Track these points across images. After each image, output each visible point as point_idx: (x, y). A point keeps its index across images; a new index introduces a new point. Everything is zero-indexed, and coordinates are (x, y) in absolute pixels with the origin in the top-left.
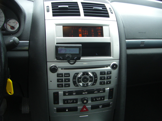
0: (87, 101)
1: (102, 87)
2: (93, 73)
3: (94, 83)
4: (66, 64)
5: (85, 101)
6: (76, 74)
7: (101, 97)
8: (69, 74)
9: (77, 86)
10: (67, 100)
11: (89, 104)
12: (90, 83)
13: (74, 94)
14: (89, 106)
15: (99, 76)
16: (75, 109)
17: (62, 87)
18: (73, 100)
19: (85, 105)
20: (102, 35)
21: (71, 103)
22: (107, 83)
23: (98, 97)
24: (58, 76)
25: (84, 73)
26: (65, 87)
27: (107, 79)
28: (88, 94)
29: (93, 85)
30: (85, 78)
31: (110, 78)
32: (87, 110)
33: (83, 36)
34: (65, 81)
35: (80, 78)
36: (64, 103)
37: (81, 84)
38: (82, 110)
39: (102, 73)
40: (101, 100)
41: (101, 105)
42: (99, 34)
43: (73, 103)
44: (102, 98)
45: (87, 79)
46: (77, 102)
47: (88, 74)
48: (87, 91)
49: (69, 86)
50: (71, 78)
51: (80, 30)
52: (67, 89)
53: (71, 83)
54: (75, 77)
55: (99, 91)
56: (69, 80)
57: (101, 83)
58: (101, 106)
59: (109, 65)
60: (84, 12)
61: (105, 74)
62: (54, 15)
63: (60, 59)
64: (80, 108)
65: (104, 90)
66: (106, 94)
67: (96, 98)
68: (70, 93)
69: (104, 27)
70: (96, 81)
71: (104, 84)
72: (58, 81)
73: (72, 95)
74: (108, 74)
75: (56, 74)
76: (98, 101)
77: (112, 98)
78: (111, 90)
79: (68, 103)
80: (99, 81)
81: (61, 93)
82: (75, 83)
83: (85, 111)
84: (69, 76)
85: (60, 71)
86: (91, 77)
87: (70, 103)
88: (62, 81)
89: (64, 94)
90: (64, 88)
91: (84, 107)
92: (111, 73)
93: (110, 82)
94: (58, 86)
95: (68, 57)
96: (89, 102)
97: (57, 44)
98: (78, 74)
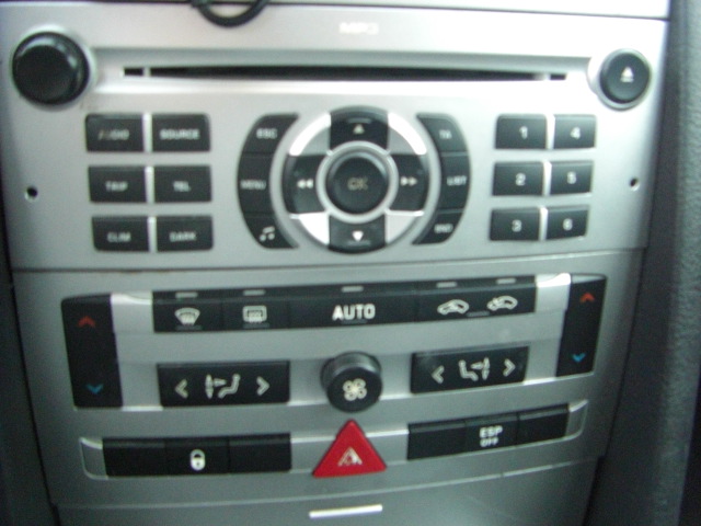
0: (374, 386)
1: (507, 260)
2: (430, 124)
3: (439, 218)
5: (355, 390)
6: (267, 121)
7: (497, 356)
8: (199, 122)
9: (280, 242)
10: (195, 373)
11: (393, 414)
12: (399, 222)
13: (255, 315)
14: (388, 434)
15: (484, 157)
16: (270, 455)
17: (140, 244)
18: (250, 371)
19: (358, 417)
21: (230, 400)
22: (556, 232)
23: (472, 357)
24: (94, 144)
25: (342, 127)
26: (165, 245)
27: (560, 187)
28: (377, 320)
29: (430, 237)
30: (356, 166)
31: (584, 185)
32: (373, 461)
34: (165, 194)
35: (307, 164)
36: (168, 399)
37: (317, 224)
38: (328, 466)
39: (508, 133)
40: (496, 377)
41: (490, 421)
43: (246, 396)
44: (508, 363)
45: (379, 184)
46: (280, 393)
47: (378, 130)
48: (371, 292)
49: (204, 241)
50: (222, 161)
52: (190, 273)
53: (224, 208)
54: (256, 156)
55: (477, 295)
56: (200, 184)
57: (500, 228)
58: (489, 434)
59: (582, 62)
61: (537, 142)
64: (309, 441)
65: (526, 300)
66: (543, 328)
67: (449, 360)
68: (221, 311)
70: (453, 204)
71: (530, 233)
72: (98, 193)
73: (238, 324)
74: (564, 142)
75: (69, 122)
76: (468, 384)
77: (586, 366)
78: (585, 300)
79: (197, 398)
80: (481, 203)
81: (131, 304)
82: (256, 212)
83: (352, 470)
84: (203, 144)
85: (115, 91)
86: (408, 163)
87: (216, 401)
88: (136, 194)
89: (165, 316)
90: (153, 258)
91: (350, 436)
92: (587, 141)
93: (580, 228)
94: (103, 236)
96: (395, 392)
98: (282, 123)
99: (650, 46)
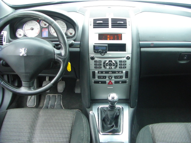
0: (112, 78)
1: (121, 70)
2: (115, 61)
3: (116, 67)
4: (99, 55)
5: (110, 78)
6: (105, 61)
7: (120, 76)
8: (101, 61)
9: (106, 68)
10: (100, 76)
11: (113, 80)
12: (113, 67)
13: (104, 73)
14: (113, 82)
15: (118, 63)
16: (105, 82)
17: (97, 68)
18: (104, 76)
19: (111, 80)
20: (121, 39)
21: (102, 78)
22: (124, 68)
23: (119, 76)
24: (95, 62)
25: (109, 61)
26: (99, 68)
27: (124, 65)
28: (112, 73)
29: (115, 68)
30: (110, 64)
31: (126, 65)
32: (112, 84)
33: (110, 39)
34: (99, 65)
35: (107, 64)
36: (98, 78)
37: (108, 67)
38: (109, 84)
39: (120, 62)
40: (120, 78)
41: (120, 81)
42: (120, 38)
43: (103, 78)
44: (121, 77)
45: (112, 65)
46: (106, 78)
47: (112, 61)
48: (111, 71)
49: (101, 68)
50: (102, 63)
51: (108, 36)
52: (100, 70)
53: (102, 66)
54: (104, 63)
55: (119, 72)
57: (120, 68)
58: (120, 82)
59: (125, 57)
60: (112, 25)
61: (122, 62)
62: (94, 28)
63: (96, 52)
64: (107, 82)
65: (122, 72)
66: (124, 74)
67: (117, 76)
68: (102, 72)
69: (122, 34)
71: (122, 68)
72: (95, 65)
73: (103, 73)
74: (124, 62)
75: (93, 61)
76: (118, 78)
77: (127, 78)
78: (127, 73)
79: (100, 78)
80: (118, 66)
81: (96, 72)
82: (104, 66)
83: (110, 84)
84: (101, 62)
85: (96, 59)
86: (113, 63)
87: (101, 78)
88: (97, 65)
89: (98, 73)
90: (98, 69)
91: (110, 81)
92: (126, 62)
93: (126, 68)
94: (95, 67)
95: (100, 51)
96: (113, 78)
97: (95, 44)
98: (106, 61)
99: (130, 56)
